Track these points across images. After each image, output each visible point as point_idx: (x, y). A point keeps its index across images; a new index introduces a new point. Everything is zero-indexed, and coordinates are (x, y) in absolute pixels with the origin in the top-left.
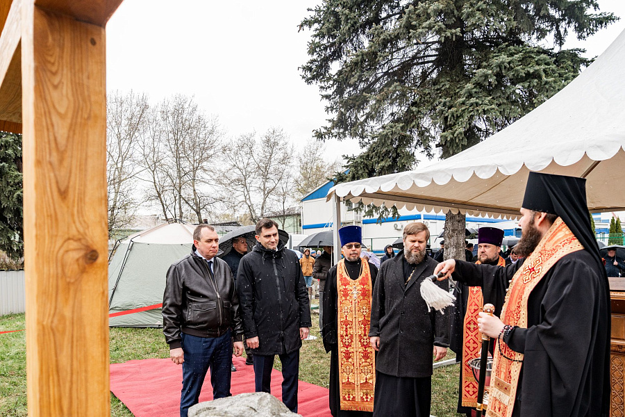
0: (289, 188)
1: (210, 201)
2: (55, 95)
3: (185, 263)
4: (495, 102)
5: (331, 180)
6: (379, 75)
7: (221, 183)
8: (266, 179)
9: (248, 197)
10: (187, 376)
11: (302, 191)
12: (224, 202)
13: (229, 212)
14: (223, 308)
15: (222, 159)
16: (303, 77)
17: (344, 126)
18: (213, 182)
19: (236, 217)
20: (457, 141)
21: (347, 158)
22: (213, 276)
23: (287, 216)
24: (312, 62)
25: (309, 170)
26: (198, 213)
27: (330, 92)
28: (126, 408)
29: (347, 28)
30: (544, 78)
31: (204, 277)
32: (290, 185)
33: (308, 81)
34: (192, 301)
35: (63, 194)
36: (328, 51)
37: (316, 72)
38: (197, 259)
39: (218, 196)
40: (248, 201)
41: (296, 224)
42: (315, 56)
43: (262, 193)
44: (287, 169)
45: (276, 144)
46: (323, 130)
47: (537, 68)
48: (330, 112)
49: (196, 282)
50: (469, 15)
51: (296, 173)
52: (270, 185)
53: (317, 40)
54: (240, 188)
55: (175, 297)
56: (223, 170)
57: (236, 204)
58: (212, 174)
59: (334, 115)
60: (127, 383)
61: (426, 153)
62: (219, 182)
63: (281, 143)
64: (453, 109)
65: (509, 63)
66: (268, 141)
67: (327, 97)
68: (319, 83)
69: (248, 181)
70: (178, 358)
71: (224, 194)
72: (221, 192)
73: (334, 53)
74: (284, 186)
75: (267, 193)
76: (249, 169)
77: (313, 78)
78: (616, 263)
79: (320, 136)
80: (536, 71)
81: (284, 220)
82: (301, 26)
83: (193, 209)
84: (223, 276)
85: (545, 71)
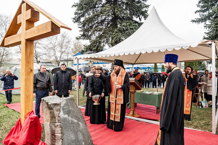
0: (70, 51)
1: (41, 54)
2: (28, 50)
3: (37, 74)
4: (123, 35)
5: (80, 52)
6: (95, 23)
7: (46, 49)
8: (62, 48)
9: (55, 54)
10: (37, 101)
11: (74, 52)
12: (46, 55)
13: (48, 58)
14: (46, 84)
15: (46, 40)
16: (73, 21)
17: (85, 36)
18: (42, 48)
19: (51, 60)
20: (113, 44)
21: (84, 46)
22: (44, 77)
23: (69, 60)
24: (75, 17)
25: (77, 46)
26: (37, 59)
27: (81, 26)
28: (19, 112)
29: (85, 10)
30: (134, 30)
31: (42, 77)
32: (70, 50)
33: (74, 22)
34: (39, 82)
35: (28, 63)
36: (80, 15)
37: (77, 20)
38: (40, 73)
39: (44, 53)
40: (55, 55)
41: (72, 63)
42: (76, 16)
43: (60, 53)
44: (69, 45)
45: (65, 36)
46: (78, 37)
47: (133, 27)
48: (81, 32)
49: (40, 78)
50: (117, 12)
51: (72, 46)
52: (63, 50)
53: (77, 11)
54: (52, 50)
55: (34, 81)
56: (46, 44)
57: (51, 56)
58: (42, 45)
59: (82, 33)
60: (17, 108)
61: (108, 45)
62: (45, 48)
63: (67, 36)
64: (112, 36)
65: (126, 25)
66: (63, 35)
67: (80, 27)
68: (77, 23)
69: (55, 48)
70: (34, 96)
71: (46, 52)
72: (45, 52)
73: (82, 15)
74: (68, 50)
75: (62, 53)
76: (56, 44)
77: (76, 21)
78: (156, 77)
79: (77, 39)
80: (132, 28)
81: (68, 62)
82: (73, 6)
83: (35, 57)
84: (47, 77)
85: (135, 28)
